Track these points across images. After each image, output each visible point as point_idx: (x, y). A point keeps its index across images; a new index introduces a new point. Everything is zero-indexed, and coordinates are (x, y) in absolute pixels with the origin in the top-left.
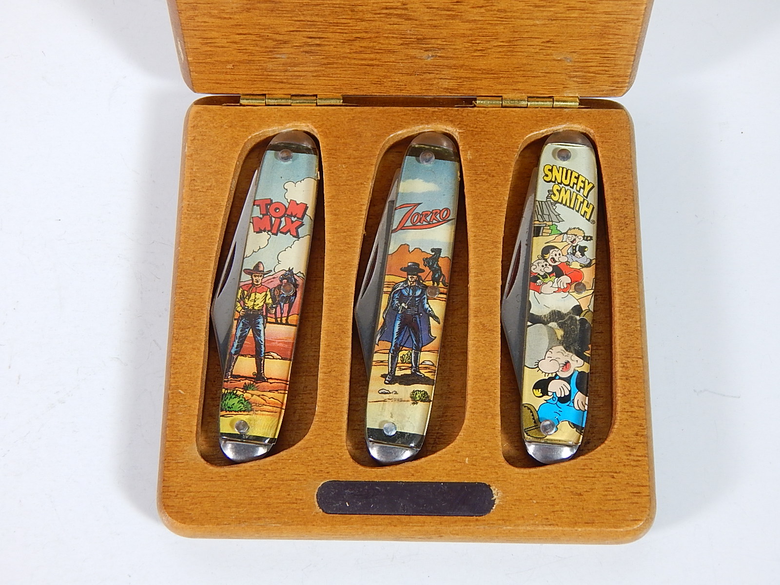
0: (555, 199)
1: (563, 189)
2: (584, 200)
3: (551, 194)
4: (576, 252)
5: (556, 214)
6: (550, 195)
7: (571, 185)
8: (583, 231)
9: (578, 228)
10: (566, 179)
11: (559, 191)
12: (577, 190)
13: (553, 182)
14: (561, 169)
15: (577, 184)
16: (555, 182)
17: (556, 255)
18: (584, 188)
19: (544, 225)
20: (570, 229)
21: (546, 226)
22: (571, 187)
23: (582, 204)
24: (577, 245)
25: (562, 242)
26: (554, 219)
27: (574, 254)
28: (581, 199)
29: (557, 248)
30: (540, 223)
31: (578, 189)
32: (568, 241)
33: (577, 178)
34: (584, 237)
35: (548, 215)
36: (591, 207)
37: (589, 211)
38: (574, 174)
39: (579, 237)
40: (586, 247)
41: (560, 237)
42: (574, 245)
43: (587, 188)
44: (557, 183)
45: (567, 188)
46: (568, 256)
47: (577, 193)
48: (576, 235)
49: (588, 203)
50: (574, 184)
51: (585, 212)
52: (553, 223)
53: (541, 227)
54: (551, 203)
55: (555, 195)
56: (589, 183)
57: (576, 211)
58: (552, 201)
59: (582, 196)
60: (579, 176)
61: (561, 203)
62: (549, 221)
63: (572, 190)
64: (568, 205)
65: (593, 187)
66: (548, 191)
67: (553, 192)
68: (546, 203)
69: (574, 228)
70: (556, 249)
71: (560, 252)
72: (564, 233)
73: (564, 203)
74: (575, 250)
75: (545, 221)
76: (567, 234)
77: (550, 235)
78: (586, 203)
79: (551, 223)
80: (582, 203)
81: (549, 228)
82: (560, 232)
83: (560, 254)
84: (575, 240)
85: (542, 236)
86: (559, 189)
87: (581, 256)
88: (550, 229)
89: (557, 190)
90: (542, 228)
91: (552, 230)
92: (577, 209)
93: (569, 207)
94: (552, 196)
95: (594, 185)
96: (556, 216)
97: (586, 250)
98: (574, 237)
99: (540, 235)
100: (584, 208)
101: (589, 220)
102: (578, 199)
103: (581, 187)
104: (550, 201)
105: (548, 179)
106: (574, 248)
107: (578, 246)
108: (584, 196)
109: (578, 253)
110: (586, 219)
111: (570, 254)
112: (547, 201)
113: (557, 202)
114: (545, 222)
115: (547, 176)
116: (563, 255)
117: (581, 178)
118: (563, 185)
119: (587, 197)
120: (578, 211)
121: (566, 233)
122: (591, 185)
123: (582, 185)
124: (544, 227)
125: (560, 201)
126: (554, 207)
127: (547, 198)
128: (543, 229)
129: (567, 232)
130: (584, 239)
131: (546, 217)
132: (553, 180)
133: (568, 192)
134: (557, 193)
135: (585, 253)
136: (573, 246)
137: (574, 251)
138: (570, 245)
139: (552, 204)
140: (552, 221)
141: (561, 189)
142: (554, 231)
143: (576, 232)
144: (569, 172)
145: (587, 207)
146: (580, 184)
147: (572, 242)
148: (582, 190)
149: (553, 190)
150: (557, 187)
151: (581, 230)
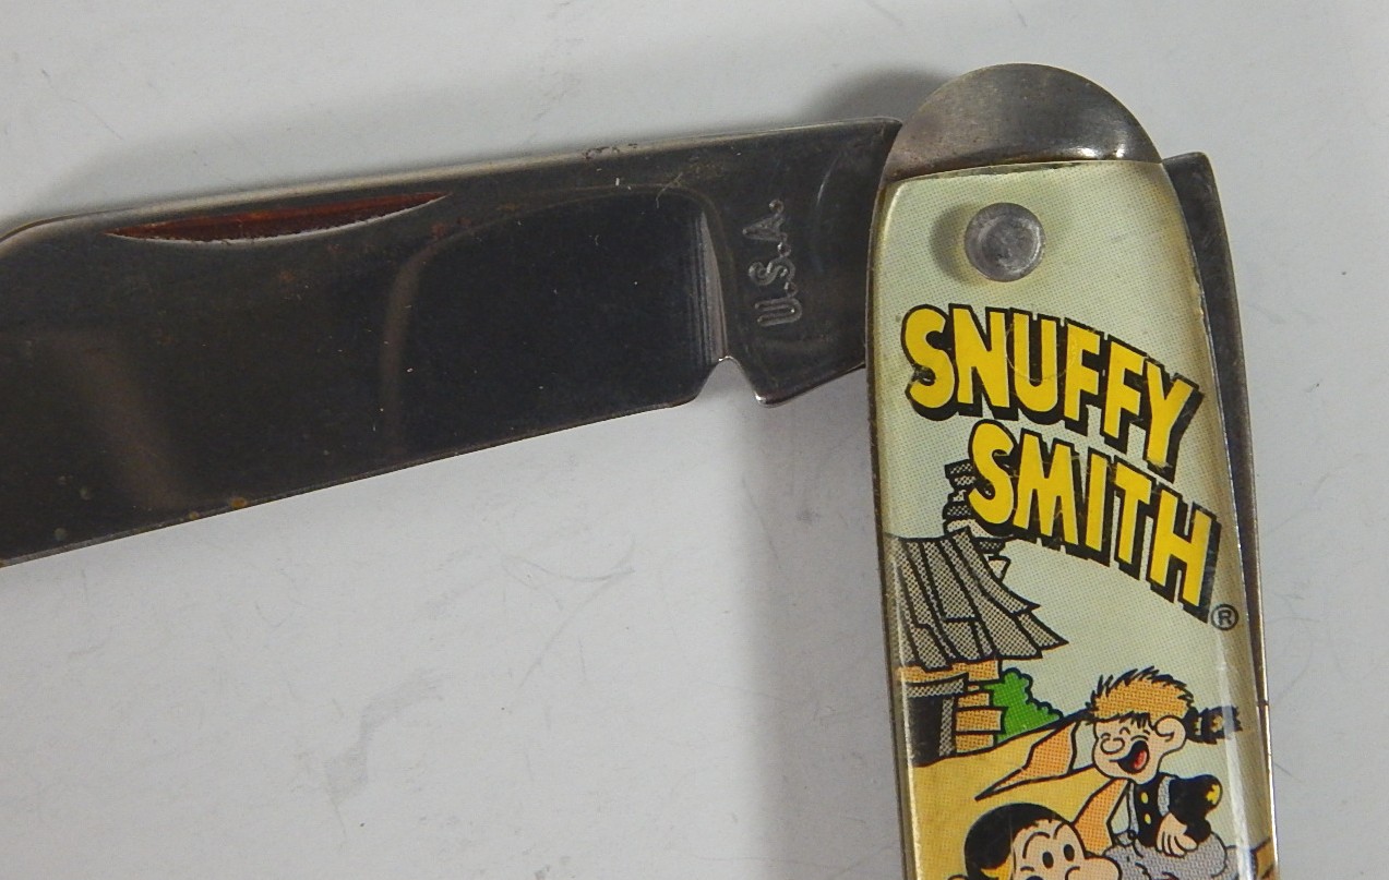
0: (995, 510)
1: (1031, 444)
2: (1157, 490)
3: (969, 489)
4: (1158, 819)
5: (1014, 606)
6: (960, 498)
7: (1072, 410)
8: (1180, 686)
9: (1151, 674)
10: (1036, 376)
11: (1010, 462)
12: (1109, 440)
13: (966, 410)
14: (998, 320)
15: (1100, 400)
16: (973, 410)
17: (1048, 860)
18: (1144, 419)
19: (958, 686)
20: (1104, 687)
21: (966, 693)
22: (1070, 425)
23: (1149, 521)
24: (1160, 776)
25: (1072, 772)
26: (1008, 637)
27: (1147, 835)
28: (1137, 489)
29: (1048, 814)
30: (932, 677)
31: (1113, 430)
32: (1102, 760)
33: (1097, 362)
34: (1188, 721)
35: (970, 621)
36: (1202, 525)
37: (1194, 554)
38: (1080, 342)
39: (1164, 727)
40: (1207, 782)
41: (1055, 753)
42: (1142, 778)
43: (1165, 411)
44: (987, 414)
45: (1050, 432)
46: (1117, 853)
47: (1112, 452)
48: (1142, 719)
49: (1182, 508)
50: (1086, 398)
51: (1177, 565)
52: (1006, 664)
53: (939, 699)
54: (975, 541)
55: (987, 489)
56: (1167, 384)
57: (1124, 567)
58: (978, 532)
59: (1143, 466)
60: (1105, 345)
61: (1031, 534)
62: (983, 659)
63: (1082, 444)
64: (1071, 536)
65: (1195, 401)
66: (948, 468)
67: (976, 472)
68: (946, 544)
69: (1127, 678)
70: (1044, 825)
71: (1066, 835)
72: (1076, 718)
73: (1047, 528)
74: (1152, 808)
75: (961, 659)
76: (1093, 721)
77: (996, 745)
78: (1168, 505)
79: (988, 671)
80: (1148, 510)
81: (984, 699)
82: (1052, 711)
83: (1069, 852)
84: (1140, 747)
85: (954, 754)
86: (1008, 448)
87: (1189, 843)
88: (991, 707)
89: (1000, 459)
90: (948, 705)
91: (1004, 709)
92: (1126, 554)
93: (1080, 551)
94: (975, 496)
95: (1196, 387)
96: (1014, 616)
97: (1212, 796)
98: (1135, 730)
99: (945, 748)
100: (1167, 544)
101: (1199, 612)
102: (1122, 494)
103: (1126, 417)
104: (968, 530)
105: (935, 397)
106: (1145, 798)
107: (1166, 782)
108: (1151, 467)
109: (1172, 827)
110: (1188, 607)
111: (1125, 839)
112: (948, 535)
113: (1006, 531)
114: (959, 668)
115: (926, 376)
116: (1088, 855)
117: (1121, 361)
118: (1024, 422)
119: (1169, 473)
120: (1132, 569)
121: (1088, 715)
122: (1181, 392)
123: (1132, 401)
124: (957, 696)
125: (1022, 521)
126: (997, 566)
127: (948, 517)
128: (956, 709)
129: (1092, 706)
130: (1190, 735)
131: (961, 636)
132: (966, 396)
133: (1062, 457)
134: (998, 477)
135: (1209, 818)
136: (1139, 789)
137: (1148, 819)
138: (1120, 786)
139: (980, 552)
140: (1001, 658)
141: (1018, 449)
142: (1021, 718)
143: (1143, 697)
144: (1049, 331)
145: (1178, 530)
146: (1123, 398)
147: (1129, 763)
148: (1136, 434)
149: (971, 460)
150: (993, 439)
151: (1168, 679)
